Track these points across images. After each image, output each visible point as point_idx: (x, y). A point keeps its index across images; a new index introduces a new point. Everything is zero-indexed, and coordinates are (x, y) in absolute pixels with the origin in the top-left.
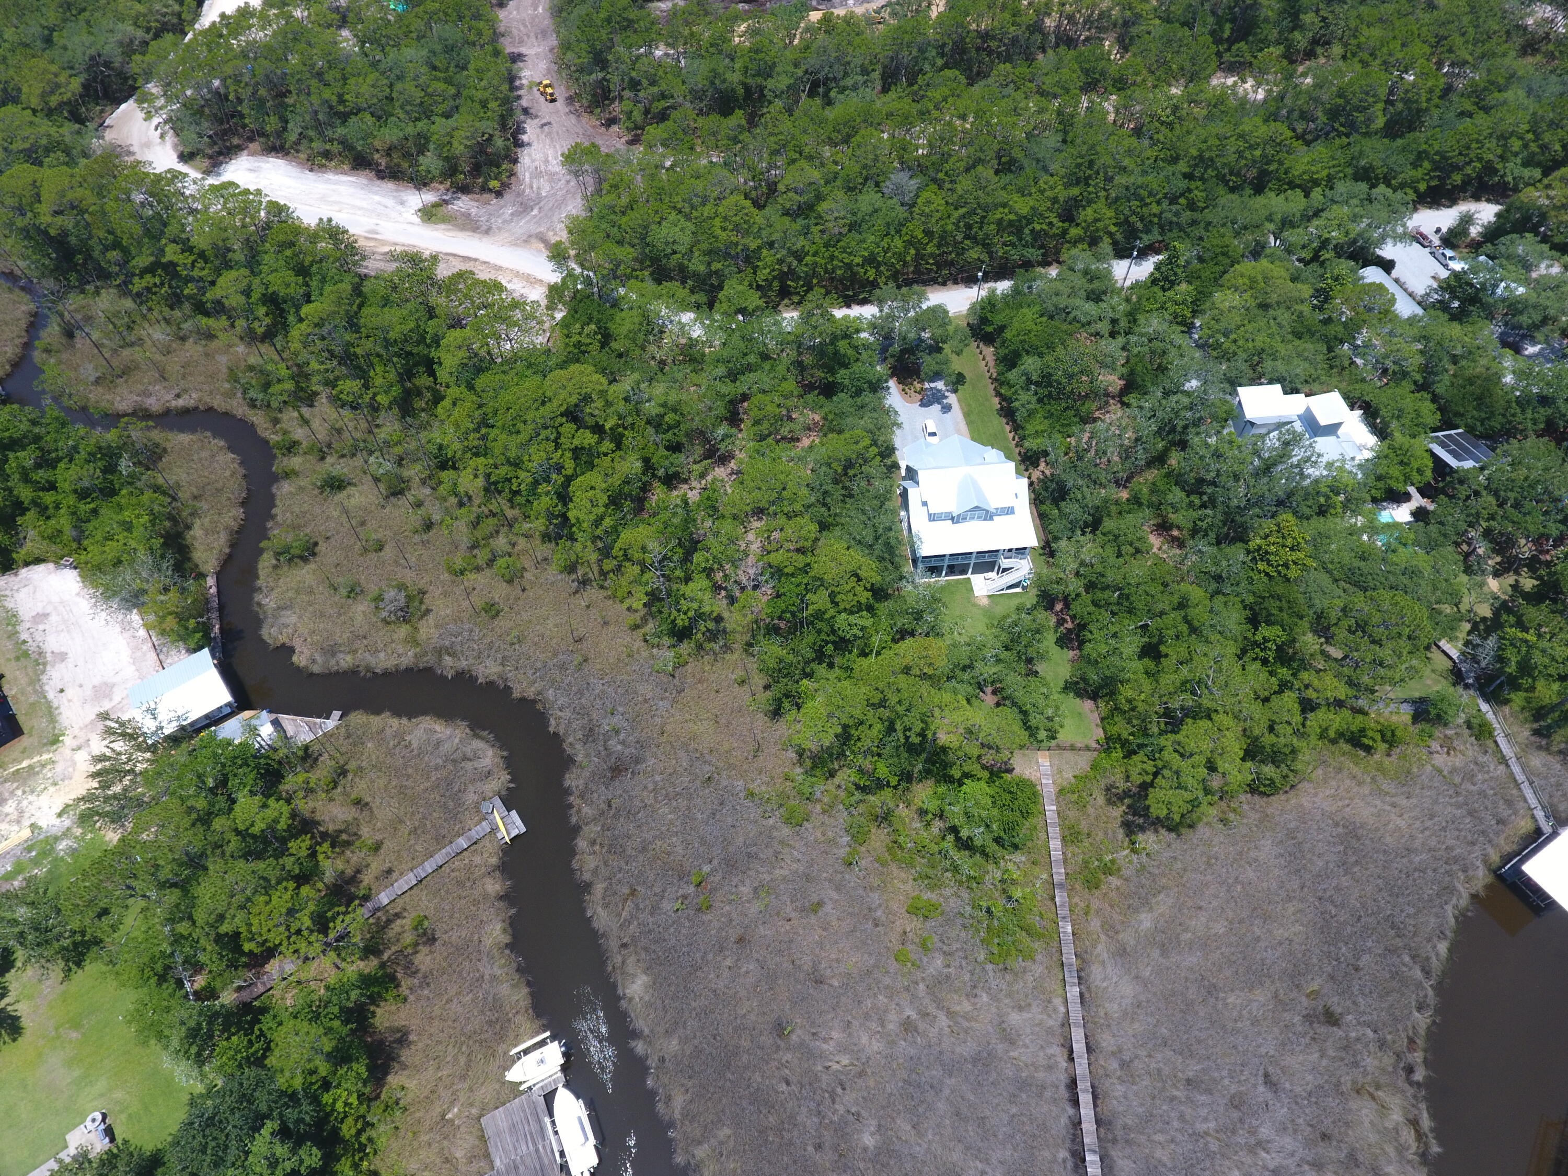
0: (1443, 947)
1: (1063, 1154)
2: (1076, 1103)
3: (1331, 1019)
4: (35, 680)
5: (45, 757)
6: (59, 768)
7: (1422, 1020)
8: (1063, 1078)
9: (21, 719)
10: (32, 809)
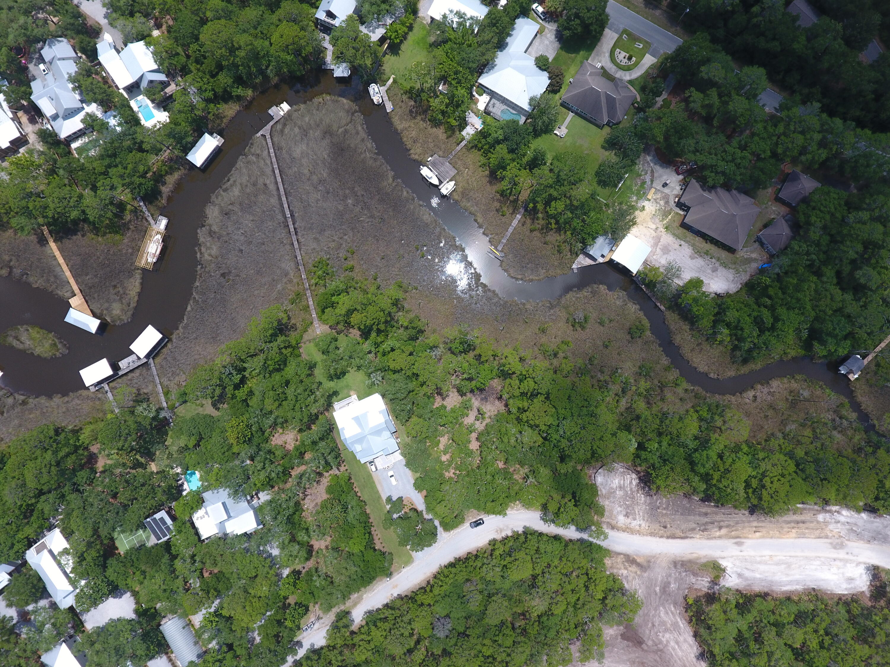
0: (189, 308)
1: (296, 215)
2: (295, 229)
3: (223, 275)
4: (693, 245)
5: (665, 222)
6: (657, 221)
7: (197, 284)
8: (299, 234)
9: (685, 231)
10: (655, 205)
